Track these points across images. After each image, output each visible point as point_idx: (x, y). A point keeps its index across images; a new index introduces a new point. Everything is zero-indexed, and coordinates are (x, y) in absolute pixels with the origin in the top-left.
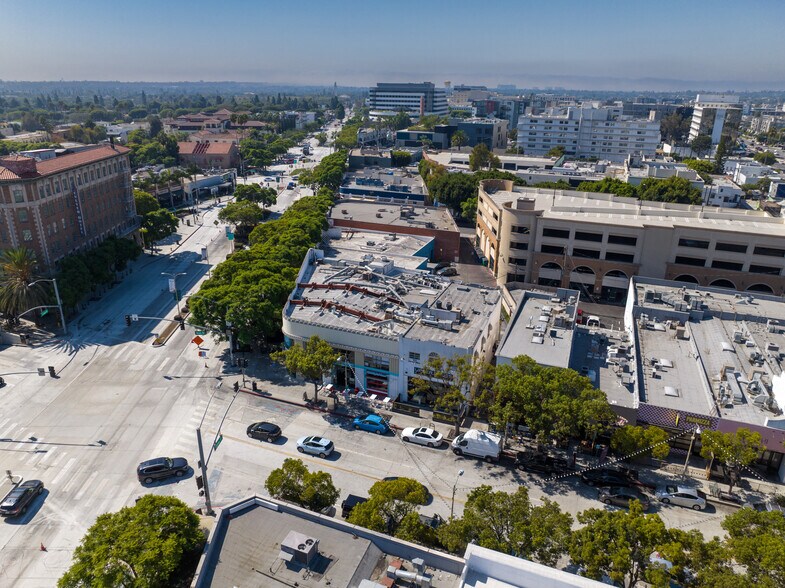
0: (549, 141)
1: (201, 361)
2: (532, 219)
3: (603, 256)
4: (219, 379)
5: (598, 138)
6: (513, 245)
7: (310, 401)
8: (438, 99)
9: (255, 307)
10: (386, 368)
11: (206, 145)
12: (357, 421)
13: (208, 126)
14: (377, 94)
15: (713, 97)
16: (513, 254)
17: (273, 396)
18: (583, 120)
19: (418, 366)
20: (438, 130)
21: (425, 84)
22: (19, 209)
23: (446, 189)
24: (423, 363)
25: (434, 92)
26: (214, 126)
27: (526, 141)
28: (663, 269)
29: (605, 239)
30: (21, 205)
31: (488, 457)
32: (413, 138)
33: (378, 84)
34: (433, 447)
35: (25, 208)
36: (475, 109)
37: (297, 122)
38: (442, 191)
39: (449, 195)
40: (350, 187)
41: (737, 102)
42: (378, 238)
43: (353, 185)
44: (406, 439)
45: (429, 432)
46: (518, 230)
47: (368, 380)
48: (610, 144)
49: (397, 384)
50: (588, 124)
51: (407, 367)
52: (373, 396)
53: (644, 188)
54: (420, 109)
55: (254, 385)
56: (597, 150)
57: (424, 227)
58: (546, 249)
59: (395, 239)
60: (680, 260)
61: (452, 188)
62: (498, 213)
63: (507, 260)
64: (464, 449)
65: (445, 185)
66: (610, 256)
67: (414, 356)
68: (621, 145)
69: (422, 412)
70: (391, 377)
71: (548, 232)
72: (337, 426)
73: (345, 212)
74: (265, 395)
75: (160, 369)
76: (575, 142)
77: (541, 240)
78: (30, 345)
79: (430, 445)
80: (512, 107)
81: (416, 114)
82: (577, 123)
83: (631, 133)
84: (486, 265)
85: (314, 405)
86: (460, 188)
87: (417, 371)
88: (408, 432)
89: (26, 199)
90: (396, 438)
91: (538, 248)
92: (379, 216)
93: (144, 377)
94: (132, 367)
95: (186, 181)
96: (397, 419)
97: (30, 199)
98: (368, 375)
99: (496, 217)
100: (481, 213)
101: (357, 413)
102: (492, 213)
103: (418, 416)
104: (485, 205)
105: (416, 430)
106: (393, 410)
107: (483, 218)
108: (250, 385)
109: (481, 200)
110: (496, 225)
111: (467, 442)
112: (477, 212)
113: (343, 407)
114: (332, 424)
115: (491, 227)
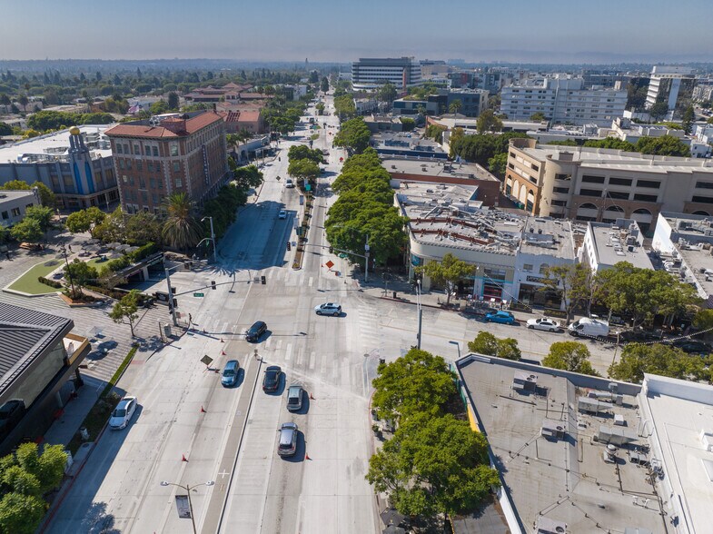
0: (529, 108)
1: (338, 278)
2: (573, 167)
3: (631, 197)
4: (361, 291)
5: (572, 106)
6: (557, 190)
7: (442, 304)
8: (415, 73)
9: (391, 234)
10: (503, 278)
11: (238, 114)
12: (488, 316)
13: (228, 98)
14: (360, 68)
15: (668, 68)
16: (556, 197)
17: (412, 301)
18: (560, 89)
19: (530, 275)
20: (431, 99)
21: (403, 59)
22: (174, 161)
23: (472, 148)
24: (535, 273)
25: (411, 66)
26: (233, 98)
27: (509, 108)
28: (682, 206)
29: (634, 183)
30: (176, 158)
31: (600, 336)
32: (409, 107)
34: (554, 332)
35: (178, 161)
36: (451, 81)
37: (294, 94)
38: (468, 149)
39: (474, 152)
40: (380, 148)
41: (689, 73)
42: (433, 187)
43: (382, 146)
44: (532, 327)
45: (549, 321)
46: (560, 177)
47: (485, 287)
48: (583, 111)
49: (510, 290)
50: (564, 93)
51: (520, 277)
52: (493, 300)
53: (641, 145)
54: (403, 81)
55: (395, 296)
56: (572, 116)
57: (467, 178)
58: (584, 192)
59: (445, 188)
60: (696, 199)
61: (477, 147)
62: (539, 165)
63: (550, 202)
64: (580, 332)
65: (470, 144)
66: (638, 197)
67: (528, 267)
68: (592, 111)
69: (534, 311)
70: (506, 284)
71: (586, 179)
72: (474, 320)
73: (394, 167)
74: (403, 301)
75: (310, 285)
76: (552, 109)
77: (580, 185)
78: (193, 270)
79: (552, 330)
80: (484, 79)
81: (400, 86)
82: (554, 92)
83: (602, 101)
84: (523, 208)
85: (446, 307)
86: (483, 147)
87: (529, 279)
88: (532, 322)
89: (179, 153)
90: (522, 327)
91: (577, 191)
92: (424, 170)
93: (303, 290)
94: (287, 284)
95: (241, 144)
96: (518, 315)
97: (183, 153)
98: (486, 284)
99: (535, 168)
100: (512, 166)
101: (483, 312)
102: (529, 165)
103: (531, 312)
104: (518, 159)
105: (538, 321)
106: (510, 309)
107: (517, 170)
108: (391, 294)
109: (513, 155)
110: (536, 175)
111: (582, 327)
112: (508, 166)
113: (470, 308)
114: (469, 318)
115: (527, 177)
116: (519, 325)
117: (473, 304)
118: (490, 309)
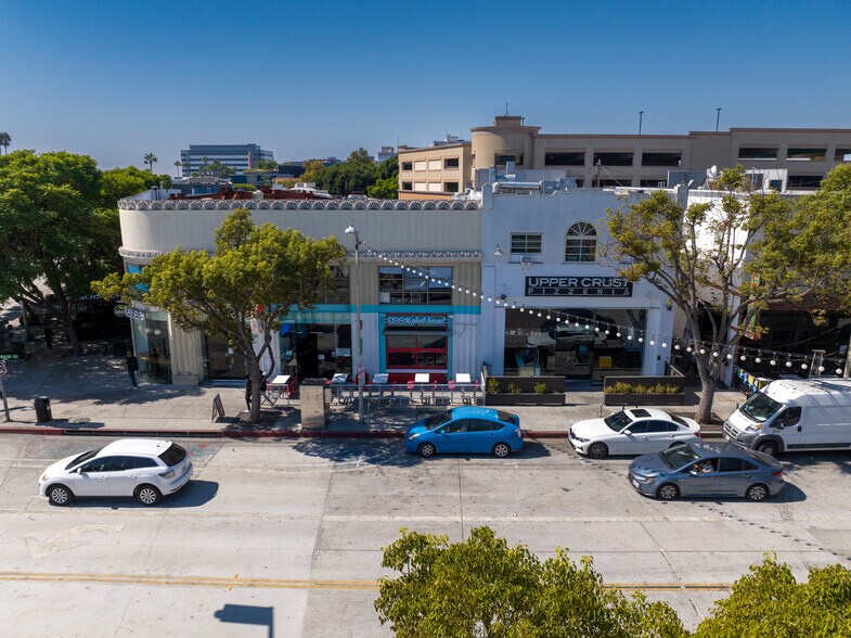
2: (527, 139)
7: (236, 420)
10: (444, 296)
12: (419, 433)
14: (191, 157)
17: (110, 425)
19: (536, 271)
21: (249, 146)
23: (338, 180)
24: (552, 262)
25: (261, 155)
29: (638, 160)
33: (191, 146)
38: (332, 183)
44: (598, 451)
46: (503, 159)
49: (475, 337)
55: (44, 415)
61: (346, 178)
62: (458, 153)
64: (789, 436)
65: (335, 175)
67: (525, 244)
69: (570, 397)
70: (460, 320)
71: (553, 159)
72: (358, 462)
85: (251, 426)
87: (535, 287)
88: (593, 429)
90: (557, 457)
96: (533, 419)
98: (390, 328)
99: (451, 163)
100: (408, 186)
101: (391, 424)
102: (439, 165)
103: (561, 402)
104: (418, 166)
105: (616, 422)
106: (490, 400)
107: (418, 187)
108: (26, 412)
109: (408, 167)
110: (456, 175)
111: (793, 413)
112: (401, 189)
113: (344, 418)
114: (339, 457)
115: (438, 188)
116: (542, 452)
117: (355, 406)
118: (419, 411)
